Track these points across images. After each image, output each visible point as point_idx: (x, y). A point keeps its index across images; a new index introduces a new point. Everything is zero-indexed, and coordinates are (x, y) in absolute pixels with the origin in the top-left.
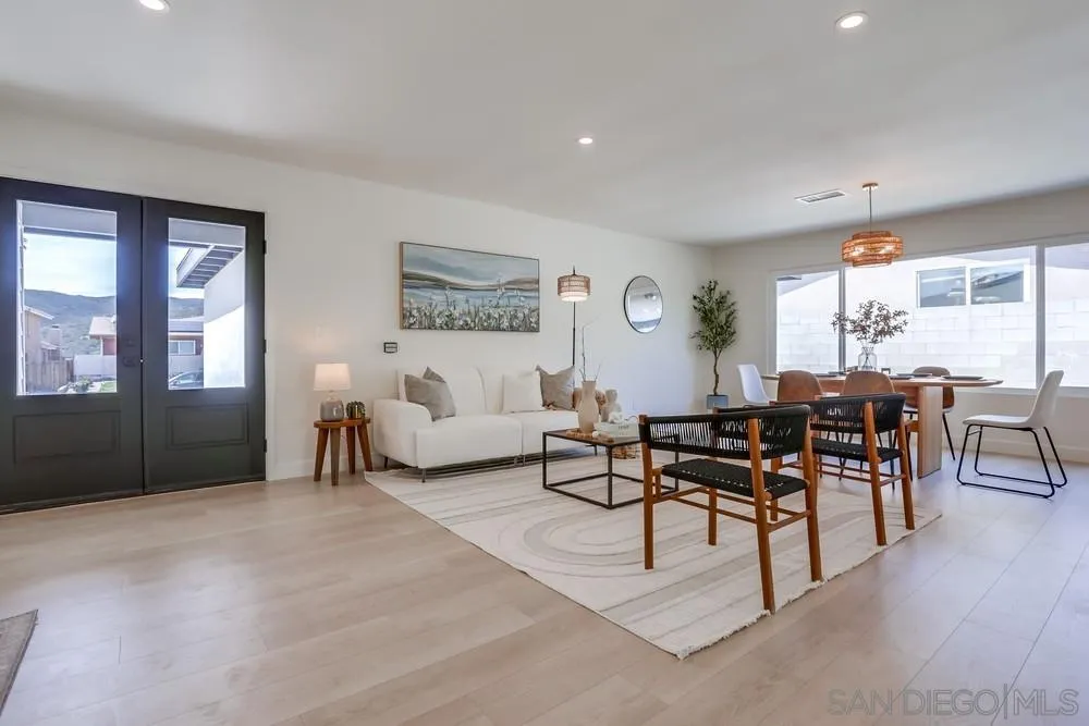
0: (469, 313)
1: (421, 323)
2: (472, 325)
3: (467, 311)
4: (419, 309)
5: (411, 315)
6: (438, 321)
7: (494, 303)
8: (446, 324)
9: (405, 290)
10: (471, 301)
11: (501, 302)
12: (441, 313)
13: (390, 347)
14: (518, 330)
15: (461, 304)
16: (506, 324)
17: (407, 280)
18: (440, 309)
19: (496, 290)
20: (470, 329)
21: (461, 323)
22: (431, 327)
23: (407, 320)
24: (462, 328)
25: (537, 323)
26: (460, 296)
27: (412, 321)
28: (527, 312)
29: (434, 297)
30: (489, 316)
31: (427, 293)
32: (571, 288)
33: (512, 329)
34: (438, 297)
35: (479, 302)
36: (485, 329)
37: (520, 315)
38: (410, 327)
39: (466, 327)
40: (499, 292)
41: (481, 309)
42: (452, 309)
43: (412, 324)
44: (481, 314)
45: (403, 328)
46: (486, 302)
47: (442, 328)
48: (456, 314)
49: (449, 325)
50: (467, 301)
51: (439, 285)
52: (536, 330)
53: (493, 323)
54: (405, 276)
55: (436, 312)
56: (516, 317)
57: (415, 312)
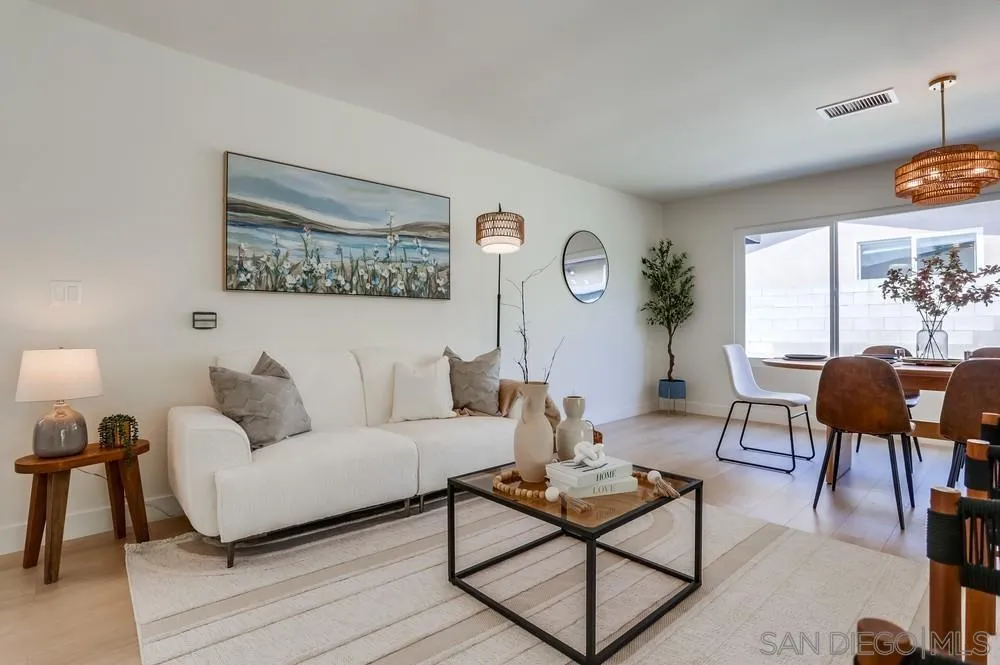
0: (343, 267)
1: (259, 282)
2: (347, 287)
3: (339, 265)
4: (256, 261)
5: (242, 269)
6: (290, 280)
7: (382, 255)
8: (304, 285)
9: (231, 229)
10: (345, 250)
11: (392, 255)
12: (294, 267)
13: (203, 320)
14: (418, 297)
15: (329, 255)
16: (400, 287)
17: (236, 213)
18: (294, 260)
19: (385, 237)
20: (344, 293)
21: (329, 283)
22: (278, 288)
23: (234, 277)
24: (330, 292)
25: (448, 286)
26: (327, 243)
27: (243, 278)
28: (431, 270)
29: (283, 242)
30: (374, 275)
31: (272, 236)
32: (497, 232)
33: (410, 294)
34: (290, 242)
35: (357, 253)
36: (367, 294)
37: (422, 275)
38: (239, 287)
39: (337, 290)
40: (390, 240)
41: (361, 263)
42: (313, 261)
43: (242, 283)
44: (361, 271)
45: (227, 289)
46: (370, 253)
47: (296, 290)
48: (321, 269)
49: (309, 285)
50: (339, 251)
51: (292, 223)
52: (445, 297)
53: (380, 285)
54: (230, 206)
55: (287, 265)
56: (415, 277)
57: (248, 265)
